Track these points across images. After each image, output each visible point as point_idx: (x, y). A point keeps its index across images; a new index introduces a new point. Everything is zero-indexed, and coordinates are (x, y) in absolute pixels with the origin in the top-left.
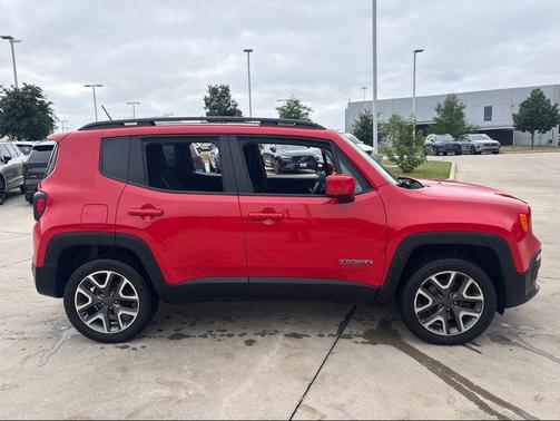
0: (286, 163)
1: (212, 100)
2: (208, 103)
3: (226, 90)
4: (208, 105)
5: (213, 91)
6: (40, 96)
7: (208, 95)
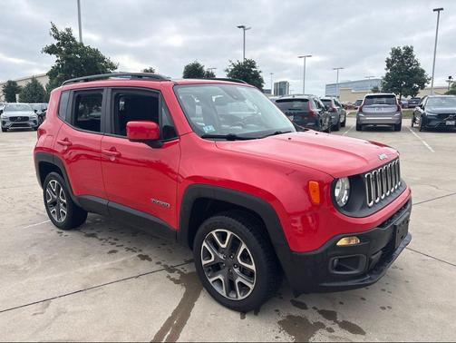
0: (430, 120)
1: (393, 61)
2: (389, 64)
3: (409, 51)
4: (388, 66)
5: (396, 52)
6: (254, 67)
7: (390, 57)
